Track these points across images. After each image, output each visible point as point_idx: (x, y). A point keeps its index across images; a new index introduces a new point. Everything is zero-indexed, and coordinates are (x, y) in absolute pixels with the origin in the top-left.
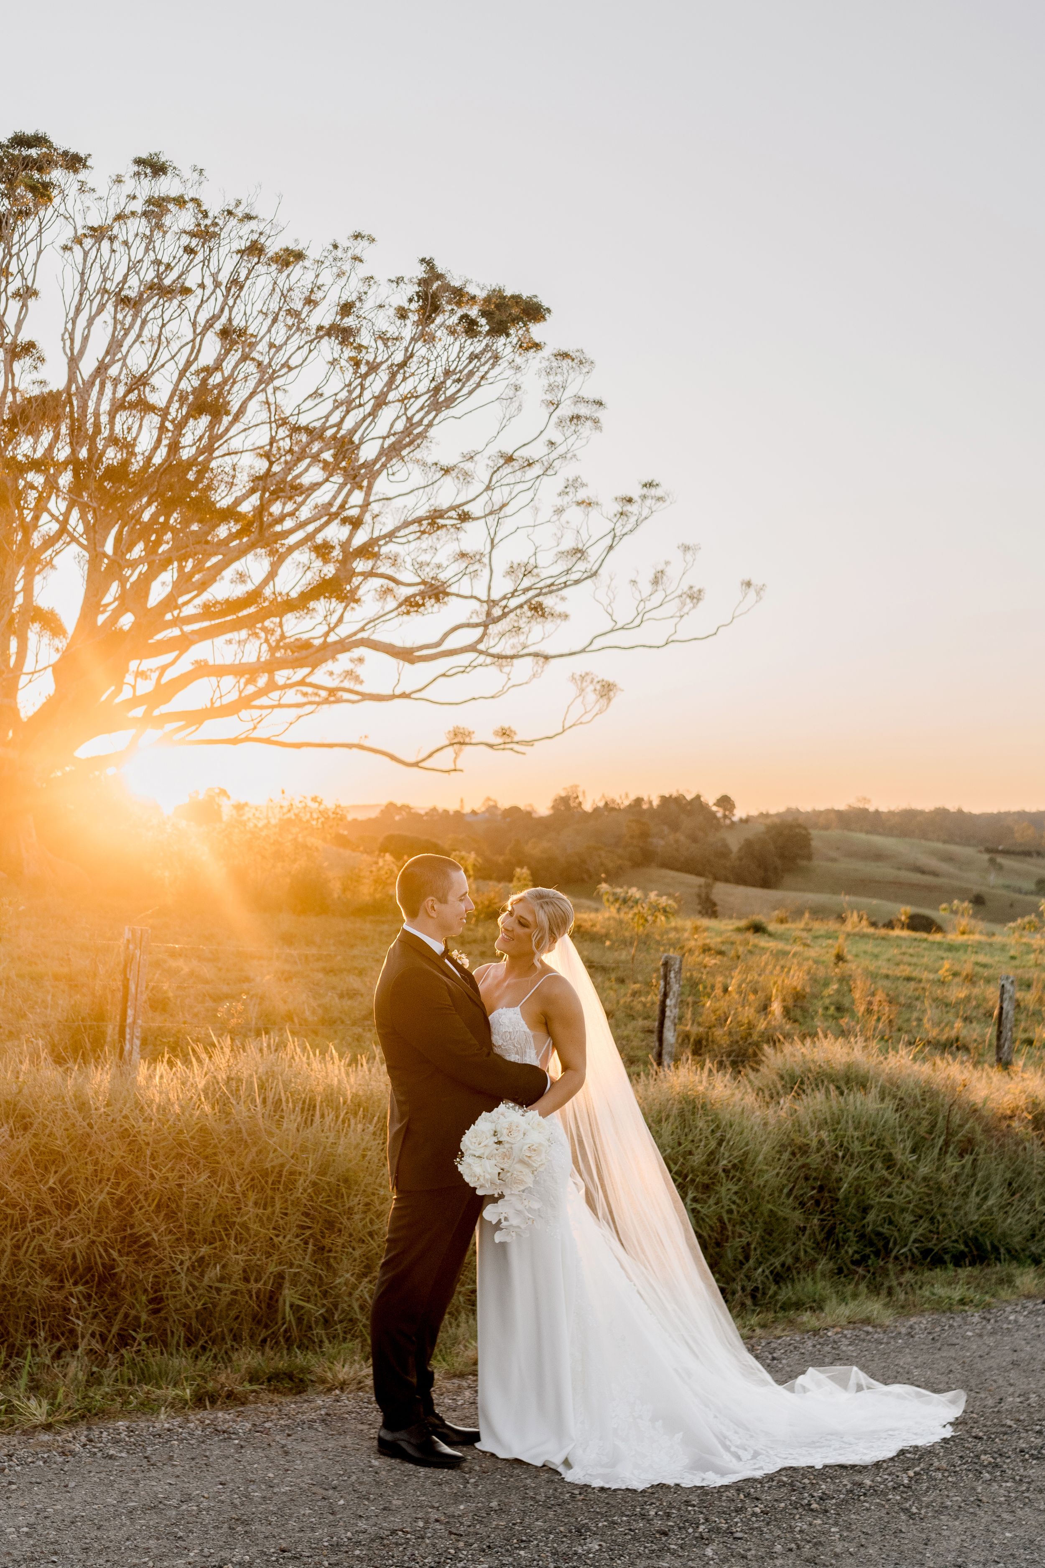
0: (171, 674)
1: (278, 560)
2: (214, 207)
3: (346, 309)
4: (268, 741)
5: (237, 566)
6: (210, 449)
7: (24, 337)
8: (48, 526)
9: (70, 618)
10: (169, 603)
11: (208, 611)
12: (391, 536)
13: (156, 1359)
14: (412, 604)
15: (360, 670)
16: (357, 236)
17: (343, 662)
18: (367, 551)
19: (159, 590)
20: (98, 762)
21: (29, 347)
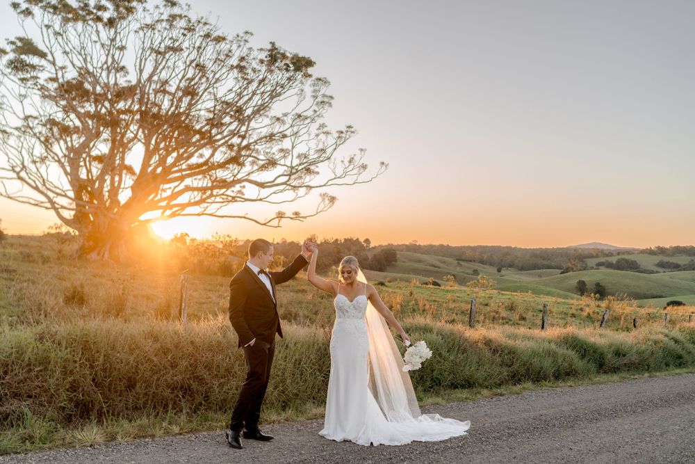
0: (177, 190)
1: (215, 150)
2: (193, 20)
3: (242, 59)
4: (211, 215)
5: (200, 151)
6: (190, 109)
7: (122, 64)
8: (130, 135)
9: (137, 169)
10: (174, 165)
11: (190, 167)
12: (256, 142)
13: (210, 414)
14: (263, 168)
15: (244, 190)
16: (247, 33)
17: (237, 187)
18: (247, 147)
19: (170, 160)
20: (147, 221)
21: (123, 68)
